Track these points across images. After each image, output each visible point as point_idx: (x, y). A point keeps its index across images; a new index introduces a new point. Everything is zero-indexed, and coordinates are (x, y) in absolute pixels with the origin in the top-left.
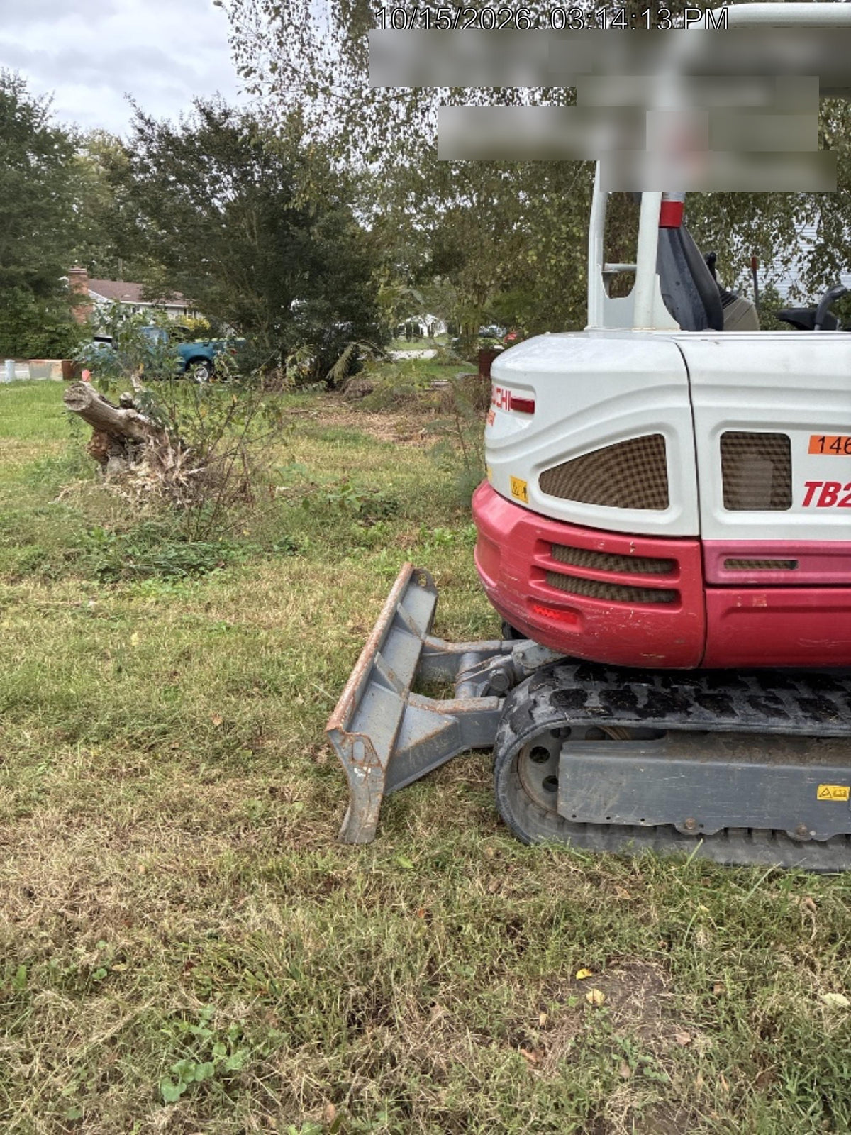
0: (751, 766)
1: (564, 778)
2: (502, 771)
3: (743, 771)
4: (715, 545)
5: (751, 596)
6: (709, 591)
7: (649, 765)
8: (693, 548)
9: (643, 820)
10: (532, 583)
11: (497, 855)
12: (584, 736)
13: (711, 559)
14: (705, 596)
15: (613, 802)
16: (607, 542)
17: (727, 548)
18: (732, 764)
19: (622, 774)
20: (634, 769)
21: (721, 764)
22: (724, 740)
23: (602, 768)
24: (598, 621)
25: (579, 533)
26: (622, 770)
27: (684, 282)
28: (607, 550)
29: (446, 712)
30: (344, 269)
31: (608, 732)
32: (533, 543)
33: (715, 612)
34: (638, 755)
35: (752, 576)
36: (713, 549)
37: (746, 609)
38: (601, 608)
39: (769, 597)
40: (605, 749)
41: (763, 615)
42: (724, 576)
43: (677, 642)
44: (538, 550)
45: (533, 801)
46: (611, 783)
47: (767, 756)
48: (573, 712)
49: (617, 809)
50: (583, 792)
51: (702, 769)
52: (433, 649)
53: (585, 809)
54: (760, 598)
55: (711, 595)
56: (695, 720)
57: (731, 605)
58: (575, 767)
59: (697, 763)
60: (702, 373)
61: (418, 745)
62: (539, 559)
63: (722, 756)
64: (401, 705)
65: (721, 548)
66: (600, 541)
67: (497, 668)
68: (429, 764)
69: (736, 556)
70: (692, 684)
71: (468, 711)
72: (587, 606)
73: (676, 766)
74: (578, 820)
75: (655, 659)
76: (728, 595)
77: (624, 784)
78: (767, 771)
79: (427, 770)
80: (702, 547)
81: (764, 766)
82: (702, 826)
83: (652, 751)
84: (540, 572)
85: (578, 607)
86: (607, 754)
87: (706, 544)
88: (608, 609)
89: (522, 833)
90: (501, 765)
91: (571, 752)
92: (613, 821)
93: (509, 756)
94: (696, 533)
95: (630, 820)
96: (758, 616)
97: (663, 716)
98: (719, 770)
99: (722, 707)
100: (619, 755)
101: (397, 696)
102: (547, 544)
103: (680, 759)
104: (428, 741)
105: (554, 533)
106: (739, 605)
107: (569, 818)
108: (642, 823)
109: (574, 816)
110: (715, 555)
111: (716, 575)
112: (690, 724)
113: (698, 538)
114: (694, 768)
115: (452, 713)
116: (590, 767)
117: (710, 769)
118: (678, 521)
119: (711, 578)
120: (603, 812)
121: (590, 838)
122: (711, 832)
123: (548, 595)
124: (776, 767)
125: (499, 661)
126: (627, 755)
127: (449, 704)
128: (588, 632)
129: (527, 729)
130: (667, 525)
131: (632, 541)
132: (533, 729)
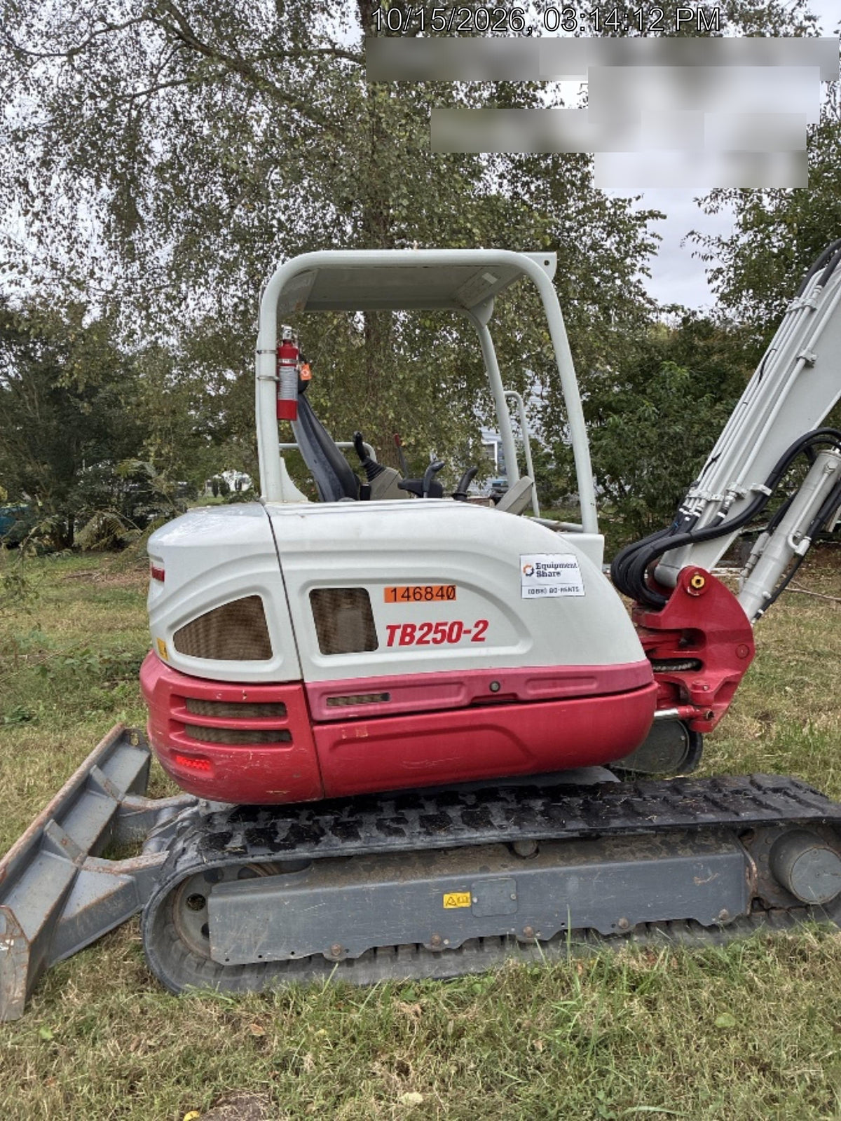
0: (383, 884)
1: (215, 921)
2: (147, 924)
3: (377, 890)
4: (317, 686)
5: (354, 728)
6: (316, 728)
7: (293, 898)
8: (295, 691)
9: (293, 953)
10: (172, 736)
11: (143, 1012)
12: (236, 877)
13: (314, 700)
14: (313, 733)
15: (263, 939)
16: (225, 693)
17: (327, 687)
18: (366, 886)
19: (268, 909)
20: (278, 903)
21: (356, 887)
22: (362, 863)
23: (247, 907)
24: (225, 765)
25: (202, 686)
26: (267, 905)
27: (320, 460)
28: (224, 700)
29: (122, 872)
30: (128, 435)
31: (255, 869)
32: (168, 697)
33: (324, 746)
34: (283, 889)
35: (352, 710)
36: (315, 689)
37: (352, 741)
38: (225, 753)
39: (369, 728)
40: (252, 887)
41: (369, 745)
42: (328, 713)
43: (295, 776)
44: (173, 705)
45: (191, 951)
46: (258, 920)
47: (398, 873)
48: (210, 854)
49: (268, 946)
50: (233, 934)
51: (340, 894)
52: (130, 809)
53: (238, 950)
54: (362, 730)
55: (318, 731)
56: (323, 848)
57: (337, 738)
58: (223, 909)
59: (335, 889)
60: (289, 542)
61: (87, 911)
62: (175, 713)
63: (358, 880)
64: (73, 871)
65: (321, 688)
66: (217, 692)
67: (183, 820)
68: (100, 929)
69: (334, 694)
70: (332, 814)
71: (145, 867)
72: (215, 751)
73: (317, 894)
74: (233, 962)
75: (279, 794)
76: (334, 730)
77: (271, 920)
78: (396, 887)
79: (97, 936)
80: (305, 689)
81: (395, 883)
82: (347, 951)
83: (297, 882)
84: (177, 725)
85: (207, 754)
86: (254, 892)
87: (308, 687)
88: (230, 753)
89: (173, 985)
90: (146, 918)
91: (220, 894)
92: (266, 959)
93: (153, 907)
94: (298, 677)
95: (282, 954)
96: (363, 746)
97: (293, 847)
98: (355, 893)
99: (348, 832)
100: (263, 891)
101: (70, 862)
102: (179, 698)
103: (320, 886)
104: (100, 904)
105: (184, 688)
106: (344, 737)
107: (223, 962)
108: (292, 957)
109: (227, 960)
110: (317, 695)
111: (321, 714)
112: (319, 851)
113: (301, 682)
114: (333, 894)
115: (127, 872)
116: (237, 906)
117: (347, 893)
118: (281, 668)
119: (316, 716)
120: (255, 951)
121: (245, 980)
122: (358, 955)
123: (185, 746)
124: (405, 883)
125: (188, 812)
126: (271, 890)
127: (126, 864)
128: (219, 776)
129: (168, 878)
130: (274, 673)
131: (244, 689)
132: (173, 877)
